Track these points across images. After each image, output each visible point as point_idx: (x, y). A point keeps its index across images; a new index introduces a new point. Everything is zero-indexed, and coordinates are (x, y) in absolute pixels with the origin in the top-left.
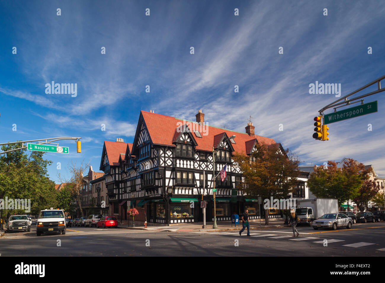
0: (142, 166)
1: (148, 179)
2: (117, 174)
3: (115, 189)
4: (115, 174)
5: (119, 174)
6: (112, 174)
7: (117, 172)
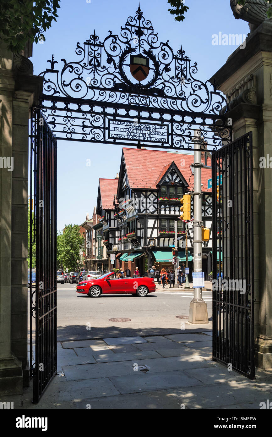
0: (127, 213)
1: (134, 228)
2: (112, 219)
3: (111, 238)
4: (110, 219)
5: (114, 219)
6: (108, 220)
7: (112, 217)
